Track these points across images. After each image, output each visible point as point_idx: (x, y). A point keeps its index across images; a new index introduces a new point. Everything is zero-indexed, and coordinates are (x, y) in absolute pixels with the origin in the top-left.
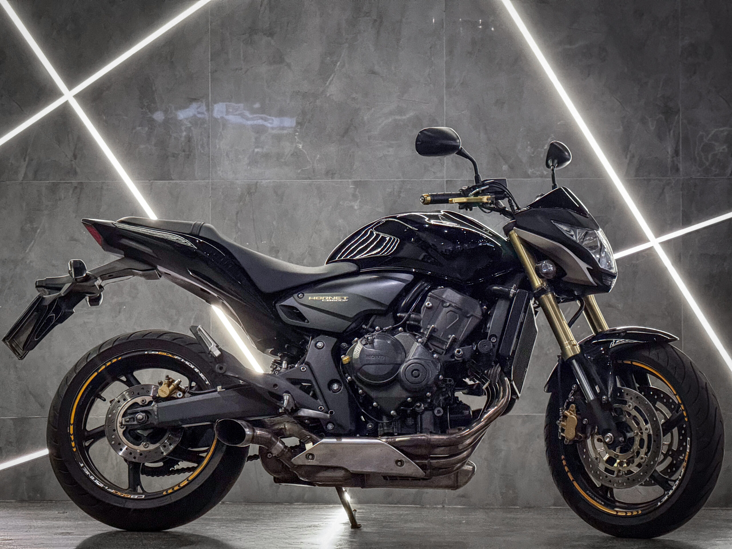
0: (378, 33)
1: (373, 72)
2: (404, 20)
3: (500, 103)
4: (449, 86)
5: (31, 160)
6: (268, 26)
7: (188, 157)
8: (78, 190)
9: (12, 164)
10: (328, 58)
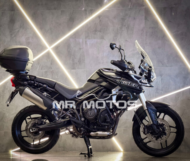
0: (128, 30)
1: (126, 41)
2: (134, 27)
3: (159, 48)
4: (146, 44)
5: (40, 65)
6: (99, 29)
7: (80, 63)
8: (52, 73)
9: (36, 66)
10: (115, 37)
